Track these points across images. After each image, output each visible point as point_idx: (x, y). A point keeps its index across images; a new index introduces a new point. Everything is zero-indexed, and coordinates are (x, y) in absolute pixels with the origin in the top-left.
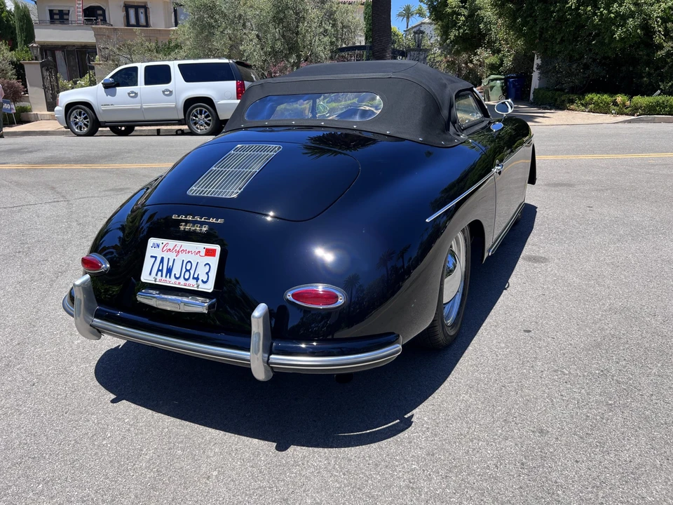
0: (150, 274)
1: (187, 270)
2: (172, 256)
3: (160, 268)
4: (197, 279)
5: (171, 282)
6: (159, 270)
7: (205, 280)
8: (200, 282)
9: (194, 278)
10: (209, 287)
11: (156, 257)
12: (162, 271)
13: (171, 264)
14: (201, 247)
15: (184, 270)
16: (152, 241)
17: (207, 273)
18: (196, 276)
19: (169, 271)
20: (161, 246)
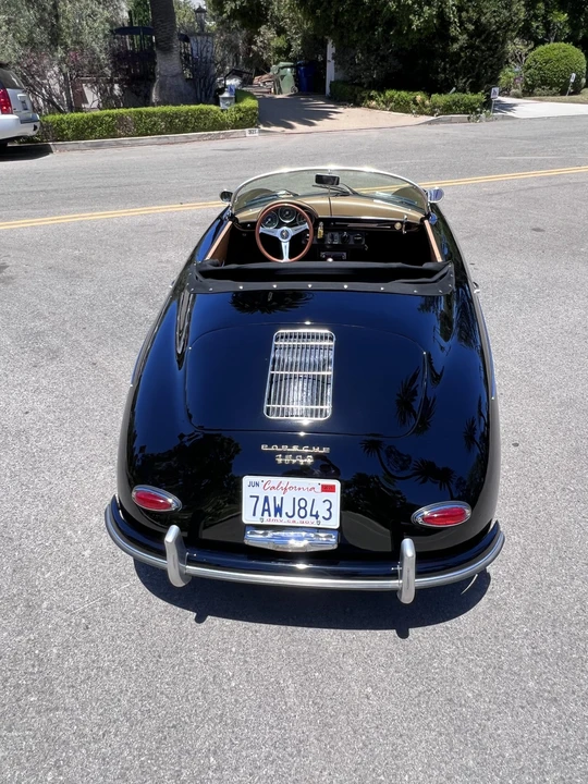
0: (254, 515)
1: (301, 508)
2: (279, 494)
3: (266, 507)
4: (317, 516)
5: (283, 521)
6: (264, 510)
7: (327, 516)
8: (320, 518)
9: (311, 515)
10: (335, 523)
11: (257, 497)
12: (268, 510)
13: (278, 502)
14: (316, 483)
15: (297, 508)
16: (247, 480)
17: (329, 510)
18: (314, 513)
19: (278, 510)
20: (261, 485)
